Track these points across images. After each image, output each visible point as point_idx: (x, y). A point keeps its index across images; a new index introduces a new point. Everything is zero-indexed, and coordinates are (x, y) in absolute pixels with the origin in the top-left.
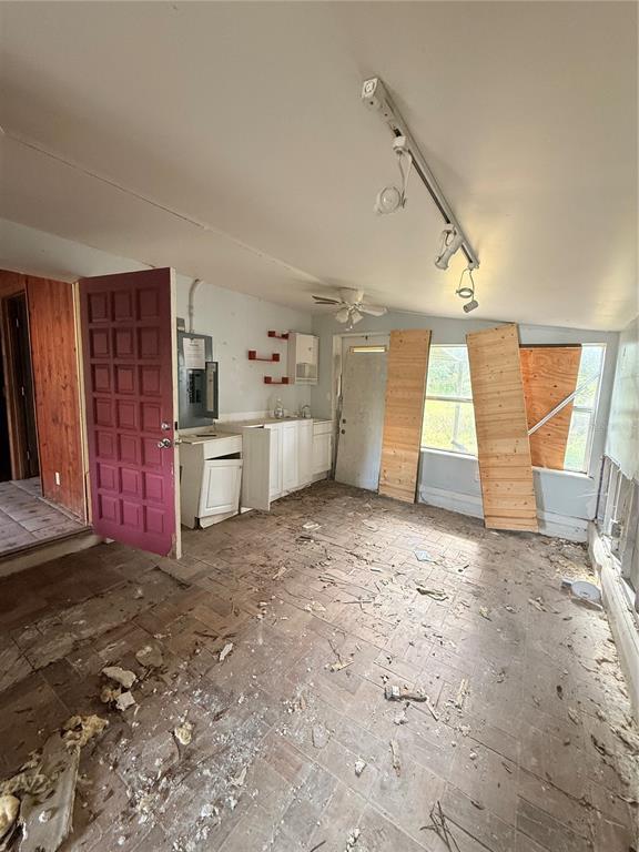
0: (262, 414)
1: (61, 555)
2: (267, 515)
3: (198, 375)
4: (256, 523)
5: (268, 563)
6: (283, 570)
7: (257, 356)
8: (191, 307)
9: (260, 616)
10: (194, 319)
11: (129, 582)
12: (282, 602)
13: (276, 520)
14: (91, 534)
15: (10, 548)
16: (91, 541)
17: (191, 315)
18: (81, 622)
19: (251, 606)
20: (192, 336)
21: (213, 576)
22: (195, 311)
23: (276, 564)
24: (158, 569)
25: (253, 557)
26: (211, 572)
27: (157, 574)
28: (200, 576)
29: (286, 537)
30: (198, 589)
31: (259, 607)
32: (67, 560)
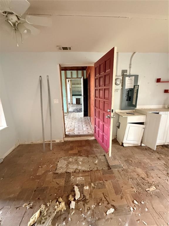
0: (161, 106)
1: (87, 139)
2: (153, 151)
3: (130, 91)
4: (147, 153)
5: (146, 179)
6: (153, 188)
7: (161, 80)
8: (130, 64)
9: (132, 209)
10: (131, 69)
11: (96, 156)
12: (146, 210)
13: (158, 156)
14: (93, 136)
15: (78, 134)
16: (93, 138)
17: (130, 67)
18: (80, 163)
19: (130, 199)
20: (130, 76)
21: (120, 169)
22: (132, 66)
23: (150, 181)
24: (105, 155)
25: (139, 170)
26: (120, 167)
27: (104, 157)
28: (115, 167)
29: (161, 168)
30: (112, 173)
31: (133, 202)
32: (87, 141)
